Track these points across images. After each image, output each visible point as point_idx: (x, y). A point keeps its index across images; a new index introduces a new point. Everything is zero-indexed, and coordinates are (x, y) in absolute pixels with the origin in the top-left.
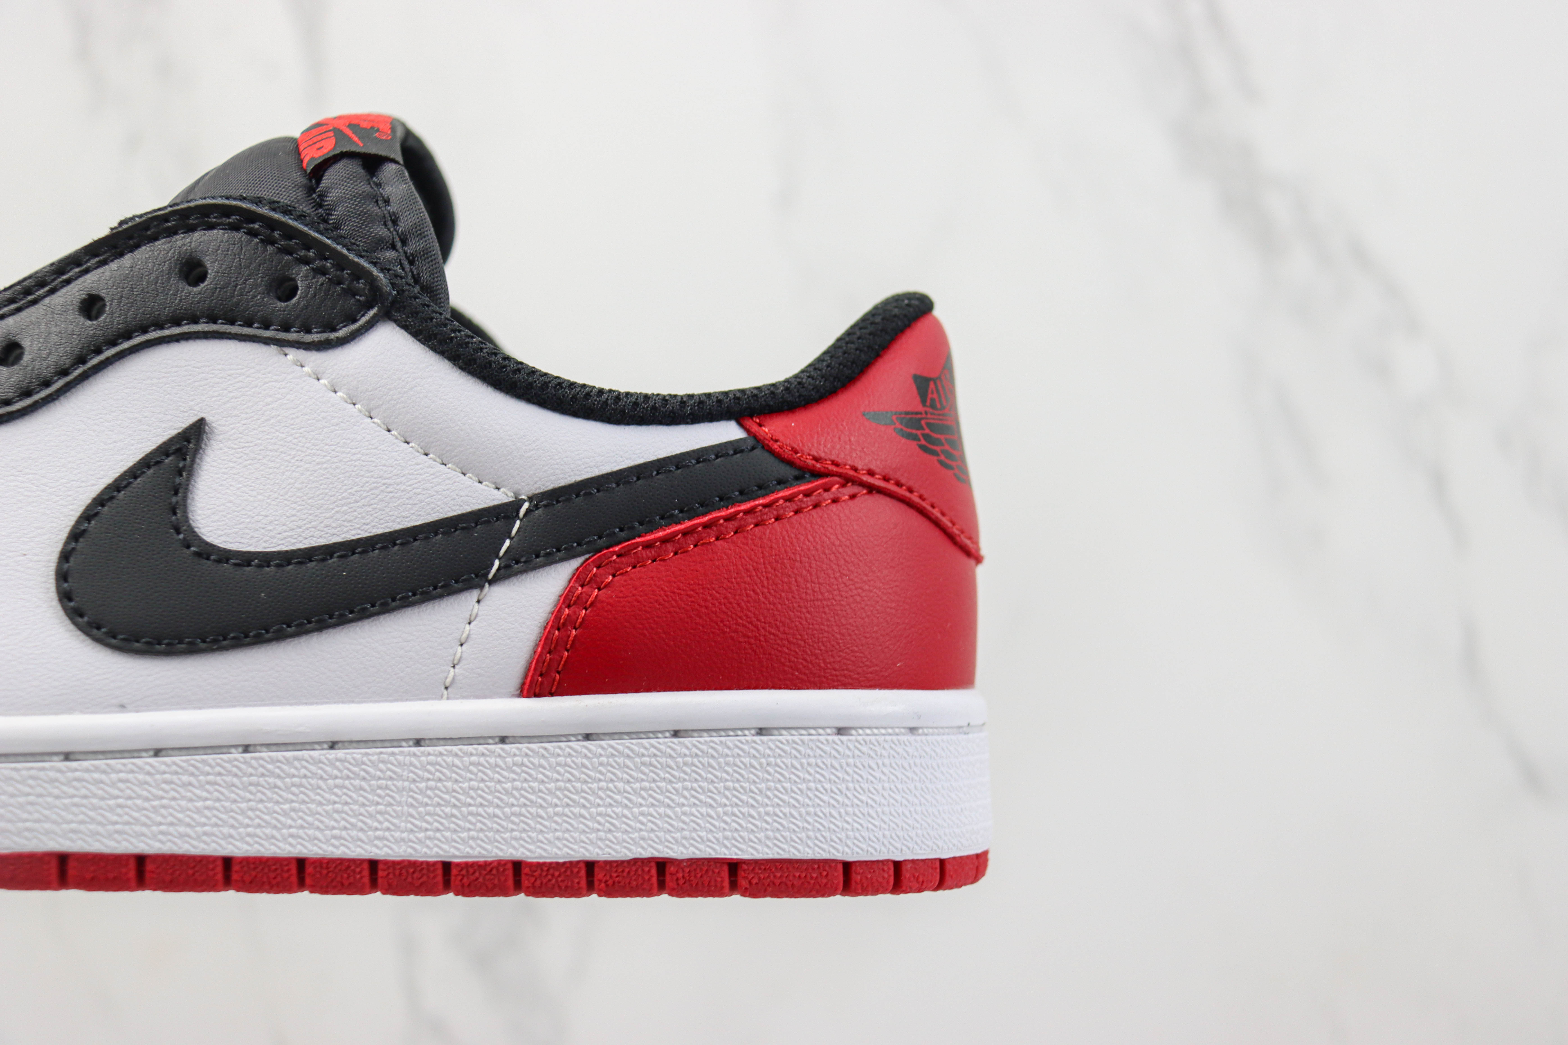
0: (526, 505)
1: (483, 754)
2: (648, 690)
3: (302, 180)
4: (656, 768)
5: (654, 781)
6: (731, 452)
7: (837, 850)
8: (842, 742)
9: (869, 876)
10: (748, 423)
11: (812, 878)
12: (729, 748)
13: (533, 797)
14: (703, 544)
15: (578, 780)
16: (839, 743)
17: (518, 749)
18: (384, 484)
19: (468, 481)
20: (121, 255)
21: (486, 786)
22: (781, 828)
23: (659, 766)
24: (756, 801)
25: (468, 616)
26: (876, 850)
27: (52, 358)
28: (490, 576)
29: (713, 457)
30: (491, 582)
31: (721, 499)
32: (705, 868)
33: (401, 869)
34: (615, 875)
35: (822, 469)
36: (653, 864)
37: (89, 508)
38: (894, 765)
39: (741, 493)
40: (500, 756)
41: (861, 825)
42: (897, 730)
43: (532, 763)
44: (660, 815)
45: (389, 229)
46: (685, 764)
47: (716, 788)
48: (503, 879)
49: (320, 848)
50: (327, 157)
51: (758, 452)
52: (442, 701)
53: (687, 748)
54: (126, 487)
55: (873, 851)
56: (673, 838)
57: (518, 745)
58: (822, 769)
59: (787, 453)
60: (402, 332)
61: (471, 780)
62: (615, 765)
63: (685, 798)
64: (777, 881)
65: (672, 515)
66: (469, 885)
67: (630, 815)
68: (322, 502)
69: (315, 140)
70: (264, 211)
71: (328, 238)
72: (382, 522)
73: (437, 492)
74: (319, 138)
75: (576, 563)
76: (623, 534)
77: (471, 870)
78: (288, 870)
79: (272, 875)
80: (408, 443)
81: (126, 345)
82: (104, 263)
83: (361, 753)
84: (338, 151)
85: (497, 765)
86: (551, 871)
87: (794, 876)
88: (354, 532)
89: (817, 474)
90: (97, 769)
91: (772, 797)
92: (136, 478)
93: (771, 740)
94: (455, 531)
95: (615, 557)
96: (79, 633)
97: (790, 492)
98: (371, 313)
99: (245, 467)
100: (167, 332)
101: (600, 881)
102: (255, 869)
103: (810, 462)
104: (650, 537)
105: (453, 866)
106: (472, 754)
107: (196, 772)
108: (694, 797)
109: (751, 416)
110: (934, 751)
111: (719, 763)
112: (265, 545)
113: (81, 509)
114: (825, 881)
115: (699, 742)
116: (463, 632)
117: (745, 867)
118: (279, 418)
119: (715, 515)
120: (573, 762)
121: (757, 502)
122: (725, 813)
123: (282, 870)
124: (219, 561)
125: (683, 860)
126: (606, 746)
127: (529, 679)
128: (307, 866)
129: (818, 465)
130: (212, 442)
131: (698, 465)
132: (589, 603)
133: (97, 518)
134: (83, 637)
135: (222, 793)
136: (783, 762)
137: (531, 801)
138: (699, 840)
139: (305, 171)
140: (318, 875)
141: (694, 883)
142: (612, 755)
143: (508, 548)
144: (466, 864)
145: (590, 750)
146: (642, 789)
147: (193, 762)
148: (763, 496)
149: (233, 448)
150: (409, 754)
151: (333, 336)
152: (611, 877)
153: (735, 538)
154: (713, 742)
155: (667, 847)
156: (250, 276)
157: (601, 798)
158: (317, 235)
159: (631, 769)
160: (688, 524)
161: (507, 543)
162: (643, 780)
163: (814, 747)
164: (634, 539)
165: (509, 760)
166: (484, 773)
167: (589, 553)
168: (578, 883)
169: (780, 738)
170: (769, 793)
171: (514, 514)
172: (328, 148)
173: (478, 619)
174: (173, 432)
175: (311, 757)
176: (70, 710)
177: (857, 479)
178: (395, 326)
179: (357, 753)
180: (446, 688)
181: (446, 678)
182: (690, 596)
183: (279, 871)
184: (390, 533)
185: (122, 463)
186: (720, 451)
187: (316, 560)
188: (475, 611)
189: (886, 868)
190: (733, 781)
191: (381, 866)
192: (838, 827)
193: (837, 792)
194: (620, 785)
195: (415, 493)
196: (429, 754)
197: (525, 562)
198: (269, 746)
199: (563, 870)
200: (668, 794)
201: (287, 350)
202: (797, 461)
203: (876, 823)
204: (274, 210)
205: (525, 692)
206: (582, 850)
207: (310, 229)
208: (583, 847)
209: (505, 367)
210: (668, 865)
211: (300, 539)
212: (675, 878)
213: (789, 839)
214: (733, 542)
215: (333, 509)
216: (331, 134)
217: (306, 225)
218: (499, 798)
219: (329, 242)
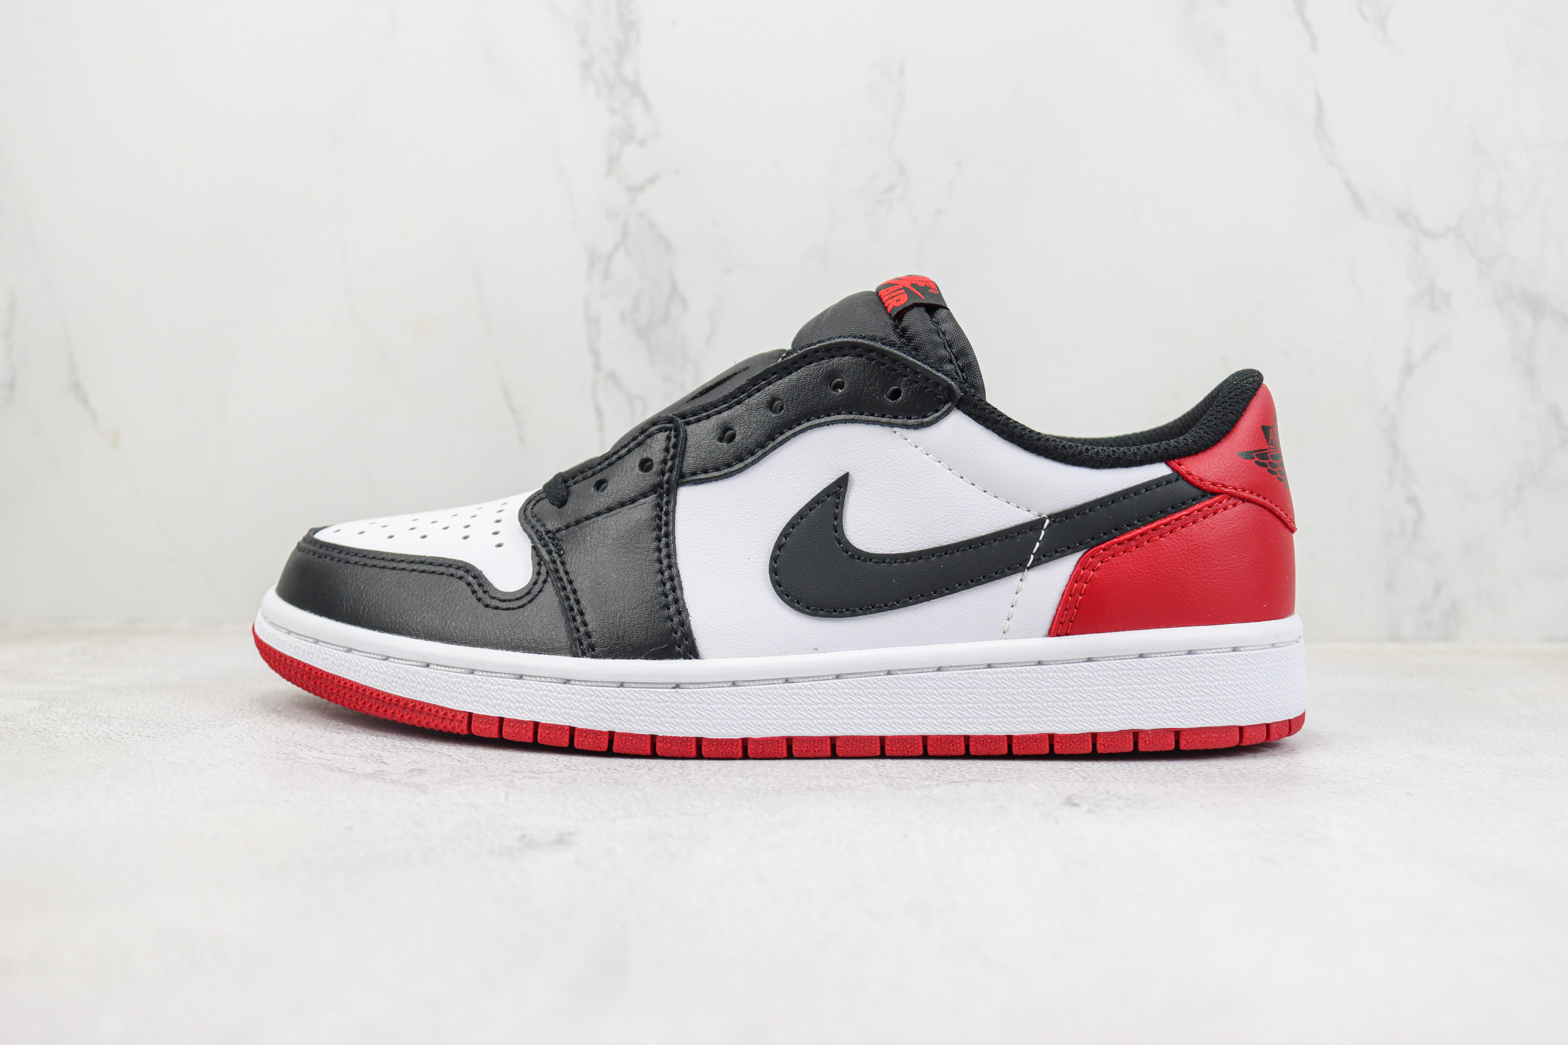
0: (1048, 521)
1: (1029, 672)
2: (1124, 629)
3: (890, 322)
4: (1132, 677)
5: (1131, 684)
6: (1165, 483)
7: (1236, 720)
8: (1237, 656)
9: (1254, 734)
10: (1174, 463)
11: (1222, 737)
12: (1173, 663)
13: (1059, 696)
14: (1152, 541)
15: (1086, 685)
16: (1235, 656)
17: (1050, 668)
18: (961, 511)
19: (1011, 507)
20: (790, 373)
21: (1032, 690)
22: (1204, 709)
23: (1133, 676)
24: (1190, 693)
25: (1016, 590)
26: (1257, 718)
27: (754, 438)
28: (1028, 565)
29: (1155, 486)
30: (1028, 569)
31: (1161, 512)
32: (1161, 735)
33: (983, 741)
34: (1109, 740)
35: (1218, 490)
36: (1131, 733)
37: (785, 529)
38: (1265, 667)
39: (1173, 508)
40: (1039, 672)
41: (1249, 704)
42: (1266, 646)
43: (1058, 676)
44: (1134, 704)
45: (947, 351)
46: (1148, 674)
47: (1166, 687)
48: (1043, 744)
49: (936, 729)
50: (904, 306)
51: (1181, 483)
52: (1002, 641)
53: (1150, 664)
54: (806, 516)
55: (1256, 719)
56: (1143, 717)
57: (1050, 666)
58: (1227, 673)
59: (1198, 482)
60: (967, 417)
61: (1023, 687)
62: (1107, 676)
63: (1149, 693)
64: (1203, 740)
65: (1134, 524)
66: (1023, 748)
67: (1117, 705)
68: (925, 522)
69: (893, 294)
70: (878, 345)
71: (918, 360)
72: (961, 533)
73: (993, 515)
74: (896, 293)
75: (1078, 555)
76: (1105, 537)
77: (1025, 740)
78: (918, 743)
79: (909, 746)
80: (974, 485)
81: (798, 429)
82: (780, 378)
83: (958, 674)
84: (911, 303)
85: (1038, 678)
86: (1072, 739)
87: (1212, 737)
88: (945, 540)
89: (1215, 494)
90: (806, 687)
91: (1199, 691)
92: (811, 510)
93: (1197, 657)
94: (1006, 538)
95: (1102, 551)
96: (786, 605)
97: (1201, 506)
98: (947, 406)
99: (875, 501)
100: (822, 420)
101: (1101, 744)
102: (899, 742)
103: (1211, 486)
104: (1122, 538)
105: (1013, 738)
106: (1023, 672)
107: (862, 687)
108: (1154, 693)
109: (1174, 459)
110: (1286, 656)
111: (1168, 672)
112: (892, 549)
113: (780, 530)
114: (1229, 738)
115: (1156, 660)
116: (1014, 599)
117: (1184, 733)
118: (894, 471)
119: (1159, 522)
120: (1083, 675)
121: (1182, 513)
122: (1173, 702)
123: (915, 743)
124: (865, 560)
125: (1148, 731)
126: (1101, 665)
127: (1054, 626)
128: (928, 741)
129: (1215, 488)
130: (854, 487)
131: (1147, 493)
132: (1088, 579)
133: (791, 536)
134: (788, 607)
135: (878, 700)
136: (1205, 670)
137: (1059, 699)
138: (1157, 718)
139: (890, 315)
140: (935, 746)
141: (1155, 743)
142: (1106, 670)
143: (1039, 548)
144: (1022, 736)
145: (1092, 668)
146: (1124, 689)
147: (860, 681)
148: (1186, 509)
149: (867, 490)
150: (986, 673)
151: (925, 420)
152: (1107, 741)
153: (1170, 536)
154: (1164, 660)
155: (1140, 723)
156: (870, 385)
157: (1100, 696)
158: (911, 359)
159: (1117, 678)
160: (1143, 529)
161: (1038, 545)
162: (1124, 684)
163: (1222, 660)
164: (1113, 539)
165: (1045, 675)
166: (1030, 683)
167: (1086, 548)
168: (1088, 746)
169: (1202, 655)
170: (1197, 689)
171: (1040, 527)
172: (903, 300)
173: (1022, 591)
174: (831, 481)
175: (928, 676)
176: (787, 653)
177: (1237, 495)
178: (962, 413)
179: (955, 673)
180: (1004, 632)
181: (1004, 627)
182: (1147, 573)
183: (913, 744)
184: (967, 541)
185: (801, 501)
186: (1158, 483)
187: (924, 559)
188: (1020, 585)
189: (1262, 728)
190: (1176, 683)
191: (972, 739)
192: (1236, 707)
193: (1235, 686)
194: (1111, 687)
195: (980, 516)
196: (998, 673)
197: (1049, 556)
198: (904, 671)
199: (1079, 738)
200: (1139, 692)
201: (895, 429)
202: (1204, 487)
203: (1257, 703)
204: (883, 344)
205: (1052, 633)
206: (1090, 726)
207: (908, 356)
208: (1090, 725)
209: (1031, 437)
210: (1140, 734)
211: (913, 545)
212: (1144, 741)
213: (1209, 715)
214: (1170, 538)
215: (931, 527)
216: (903, 291)
217: (905, 353)
218: (1040, 698)
219: (919, 363)
